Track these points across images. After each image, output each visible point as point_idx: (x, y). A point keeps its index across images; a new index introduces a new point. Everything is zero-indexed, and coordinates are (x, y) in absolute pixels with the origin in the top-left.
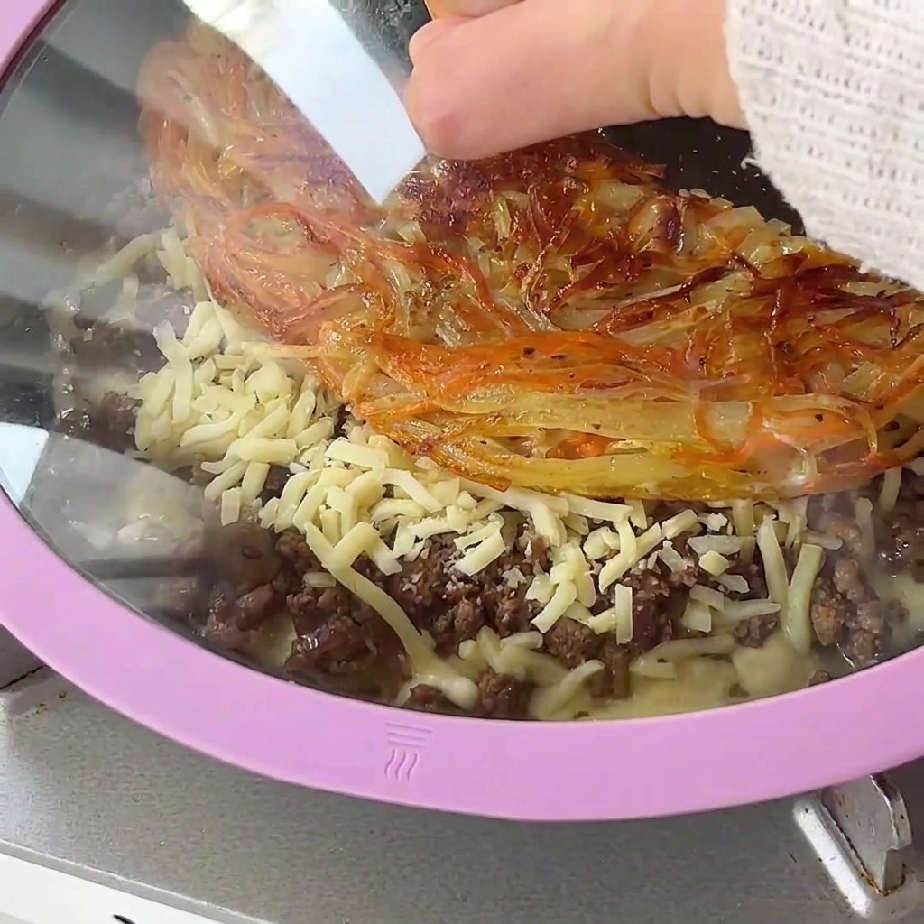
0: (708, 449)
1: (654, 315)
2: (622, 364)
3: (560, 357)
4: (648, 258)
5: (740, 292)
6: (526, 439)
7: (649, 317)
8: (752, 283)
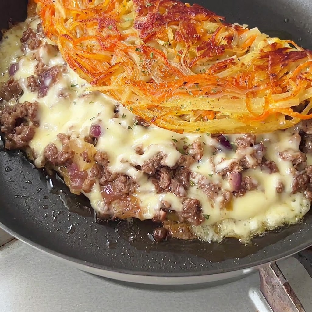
0: (251, 115)
1: (228, 66)
2: (218, 85)
3: (197, 84)
4: (223, 47)
5: (256, 57)
6: (187, 115)
7: (226, 67)
8: (260, 54)
